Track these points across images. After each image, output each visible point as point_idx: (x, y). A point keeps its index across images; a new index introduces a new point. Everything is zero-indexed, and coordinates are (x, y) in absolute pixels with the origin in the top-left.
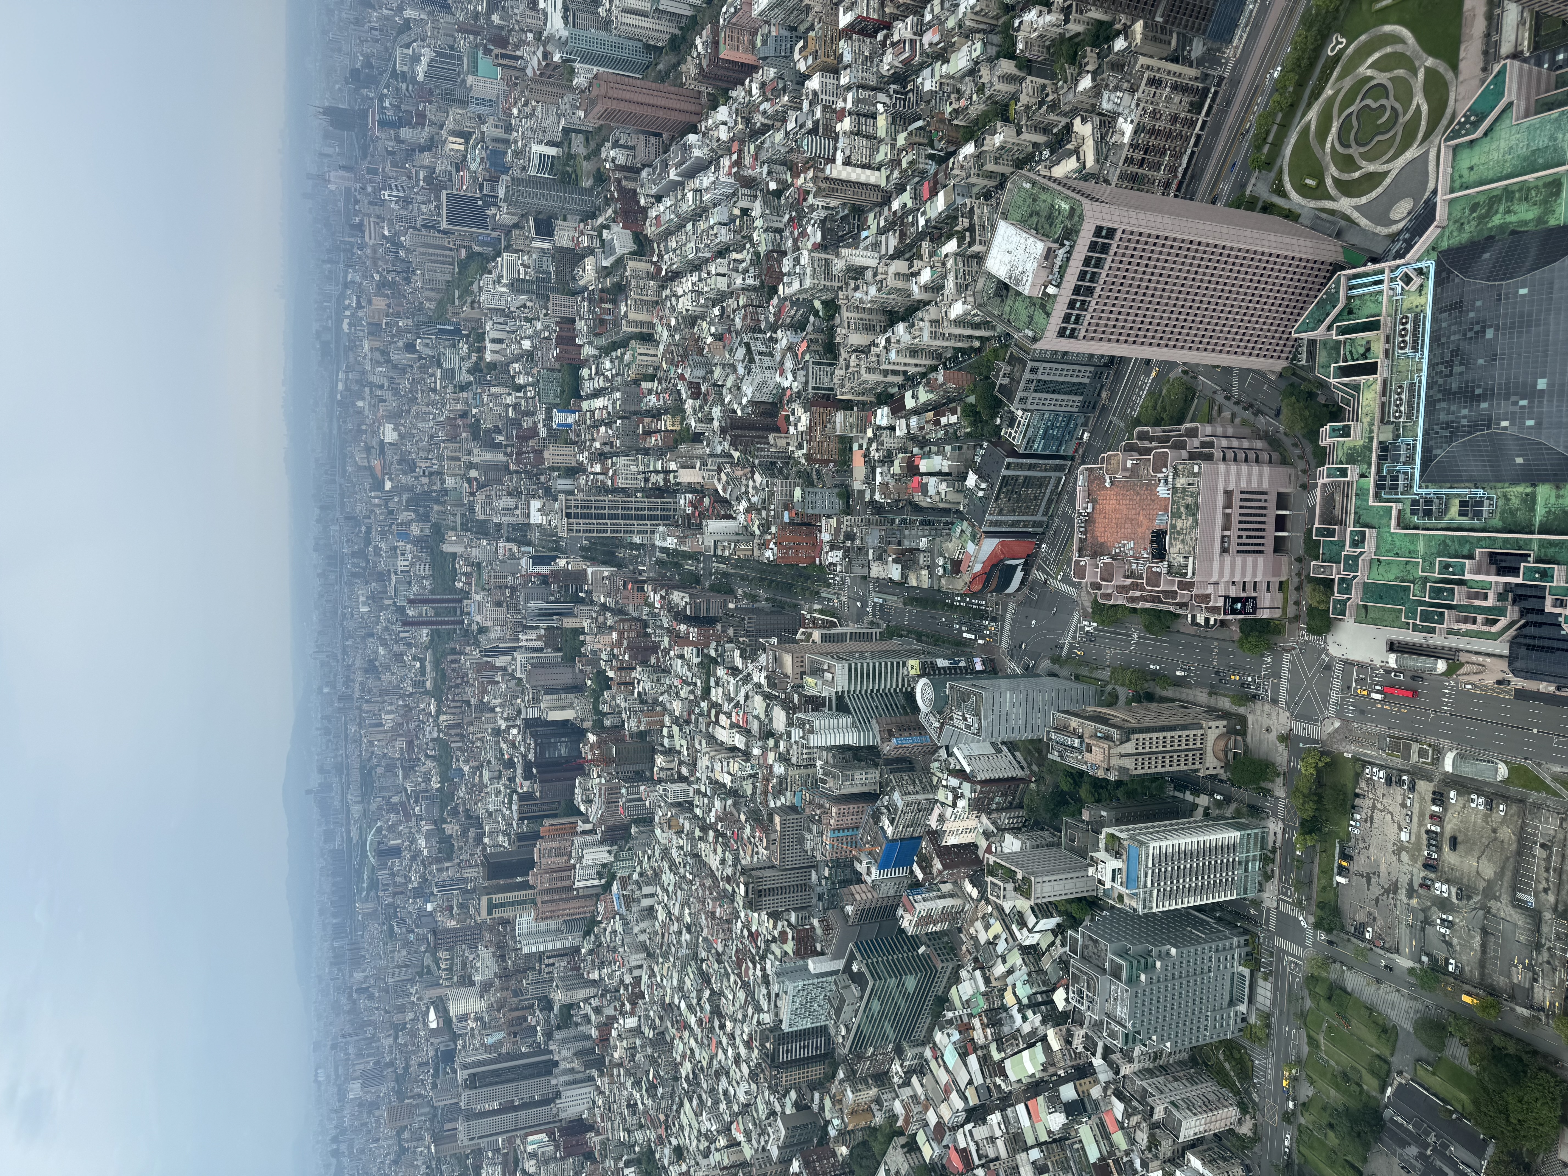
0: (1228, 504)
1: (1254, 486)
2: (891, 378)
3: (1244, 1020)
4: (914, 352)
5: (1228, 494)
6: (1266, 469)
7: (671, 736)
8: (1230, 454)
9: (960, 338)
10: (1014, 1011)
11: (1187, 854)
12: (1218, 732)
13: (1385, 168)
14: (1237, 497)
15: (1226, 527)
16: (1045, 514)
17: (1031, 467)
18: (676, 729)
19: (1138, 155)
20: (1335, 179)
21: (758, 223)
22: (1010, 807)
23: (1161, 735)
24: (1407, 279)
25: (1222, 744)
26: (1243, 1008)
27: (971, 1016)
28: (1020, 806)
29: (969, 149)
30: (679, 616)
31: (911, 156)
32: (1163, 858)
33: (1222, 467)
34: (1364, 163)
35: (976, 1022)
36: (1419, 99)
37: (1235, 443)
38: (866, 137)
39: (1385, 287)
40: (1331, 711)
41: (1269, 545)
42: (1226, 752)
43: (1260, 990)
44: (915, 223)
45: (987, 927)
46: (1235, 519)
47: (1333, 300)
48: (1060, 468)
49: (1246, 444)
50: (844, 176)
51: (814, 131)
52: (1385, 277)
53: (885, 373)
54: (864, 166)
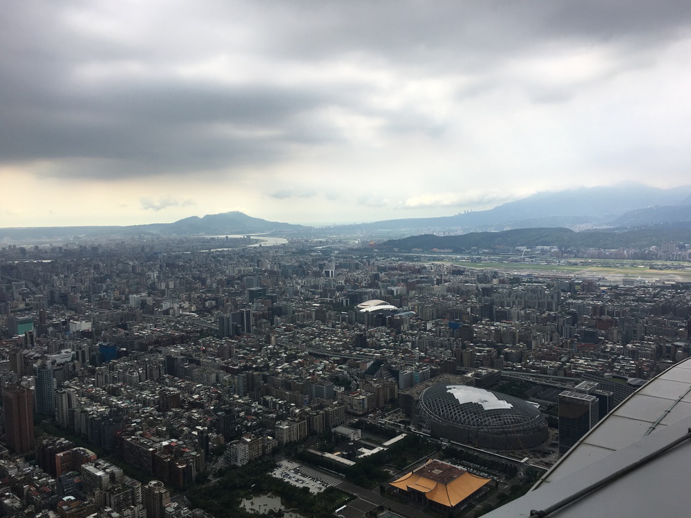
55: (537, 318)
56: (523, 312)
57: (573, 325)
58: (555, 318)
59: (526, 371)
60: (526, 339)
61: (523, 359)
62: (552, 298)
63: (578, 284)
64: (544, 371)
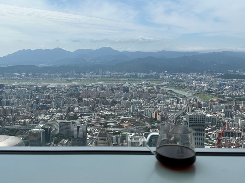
55: (22, 102)
56: (16, 101)
57: (37, 103)
58: (30, 101)
59: (17, 124)
60: (17, 111)
61: (16, 119)
62: (29, 93)
63: (40, 87)
64: (25, 123)
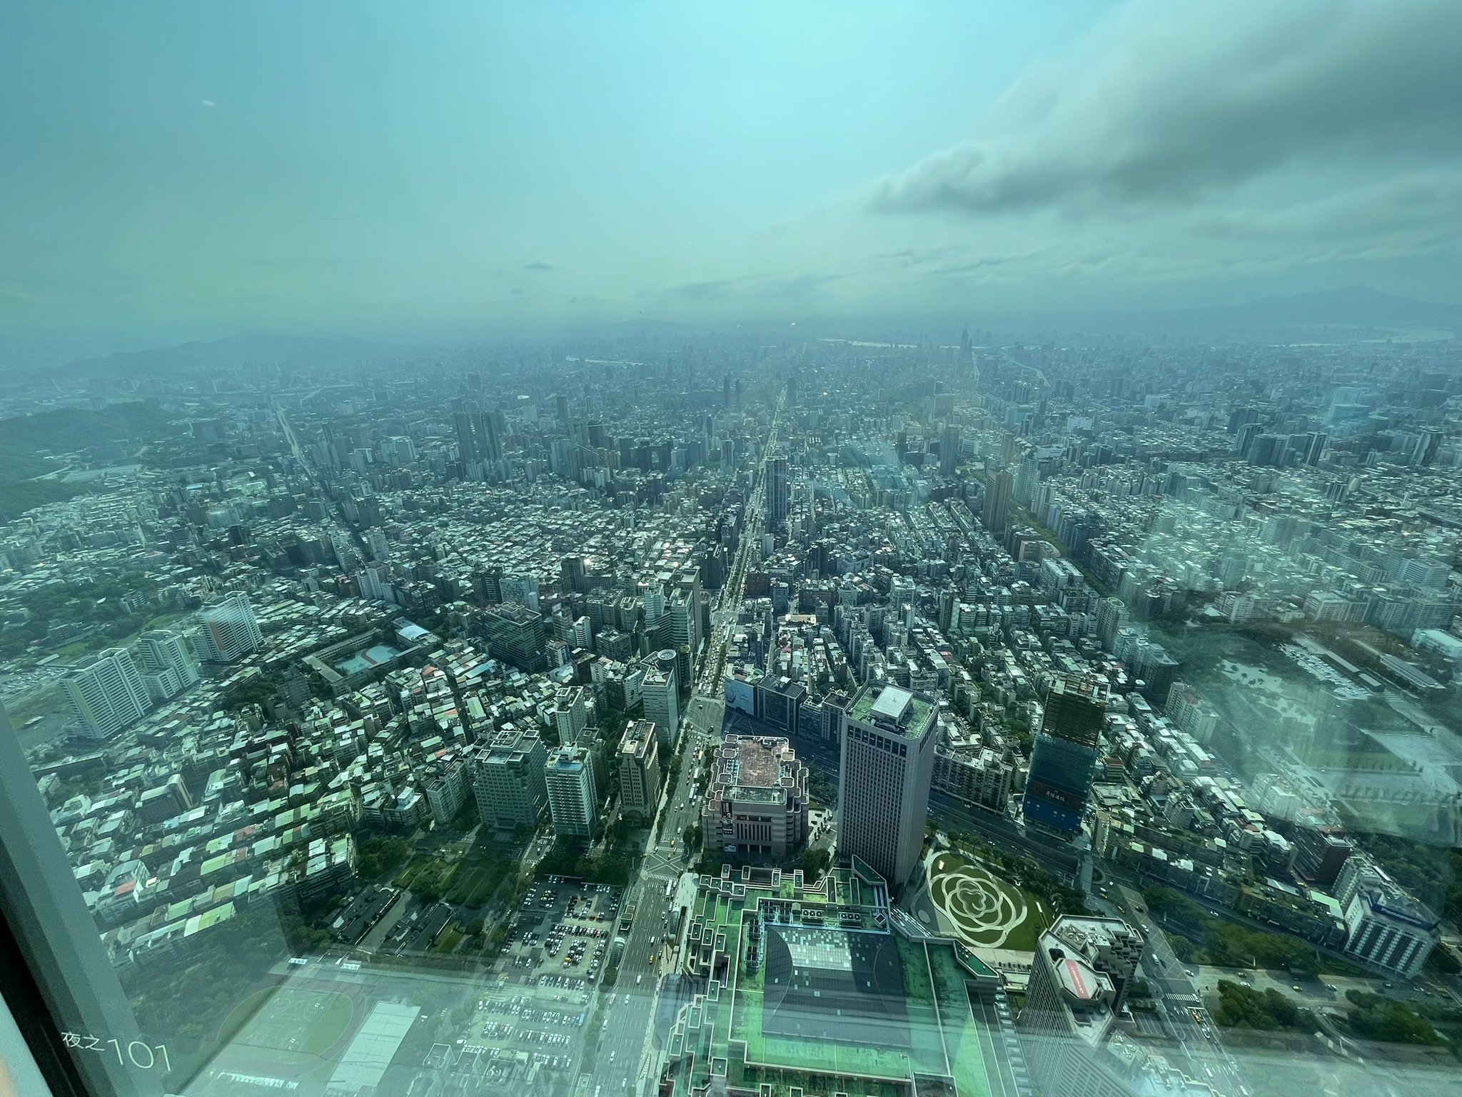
0: (764, 819)
1: (774, 834)
2: (845, 634)
3: (490, 826)
4: (859, 647)
5: (769, 820)
6: (783, 840)
7: (660, 517)
8: (791, 820)
9: (865, 672)
10: (502, 702)
11: (576, 795)
12: (643, 812)
13: (947, 908)
14: (768, 824)
15: (752, 818)
16: (767, 720)
17: (791, 711)
18: (663, 520)
19: (958, 770)
20: (942, 879)
21: (932, 562)
22: (609, 700)
23: (640, 782)
24: (880, 918)
25: (637, 815)
26: (496, 825)
27: (502, 678)
28: (610, 706)
29: (966, 676)
30: (721, 522)
31: (964, 645)
32: (574, 782)
33: (783, 816)
34: (950, 895)
35: (498, 681)
36: (985, 927)
37: (798, 823)
38: (976, 620)
39: (877, 906)
40: (651, 876)
41: (743, 842)
42: (631, 817)
43: (505, 835)
44: (931, 648)
45: (547, 688)
46: (756, 823)
47: (872, 877)
48: (791, 728)
49: (798, 829)
50: (954, 608)
51: (979, 592)
52: (883, 907)
53: (848, 632)
54: (960, 618)
